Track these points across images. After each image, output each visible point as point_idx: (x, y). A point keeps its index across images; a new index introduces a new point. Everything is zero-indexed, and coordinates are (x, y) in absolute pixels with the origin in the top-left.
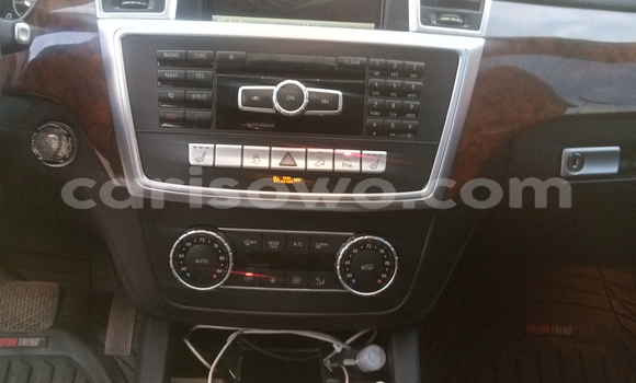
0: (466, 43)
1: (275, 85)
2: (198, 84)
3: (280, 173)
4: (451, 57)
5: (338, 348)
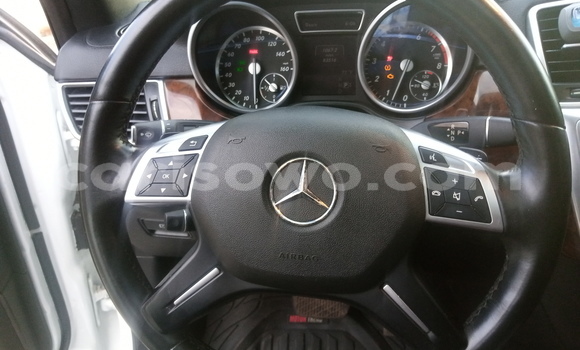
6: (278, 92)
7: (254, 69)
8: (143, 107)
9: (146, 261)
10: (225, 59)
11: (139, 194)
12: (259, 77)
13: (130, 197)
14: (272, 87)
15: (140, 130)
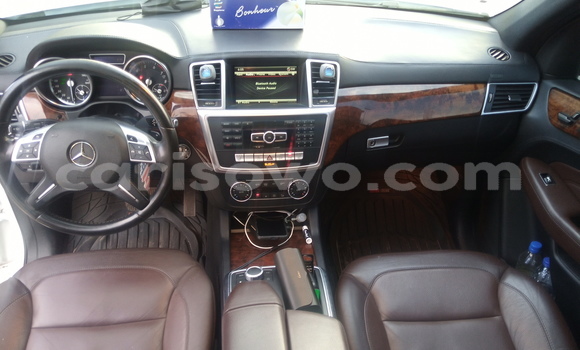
0: (328, 110)
2: (236, 134)
3: (267, 162)
4: (324, 116)
5: (289, 215)
6: (85, 95)
7: (70, 83)
8: (15, 117)
9: (25, 185)
10: (54, 84)
11: (18, 158)
12: (74, 88)
13: (14, 159)
14: (82, 93)
15: (13, 127)
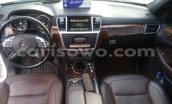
0: (98, 32)
1: (79, 38)
2: (70, 39)
3: (79, 48)
4: (96, 34)
5: (86, 63)
8: (4, 33)
10: (16, 24)
11: (5, 45)
14: (24, 26)
15: (3, 36)
